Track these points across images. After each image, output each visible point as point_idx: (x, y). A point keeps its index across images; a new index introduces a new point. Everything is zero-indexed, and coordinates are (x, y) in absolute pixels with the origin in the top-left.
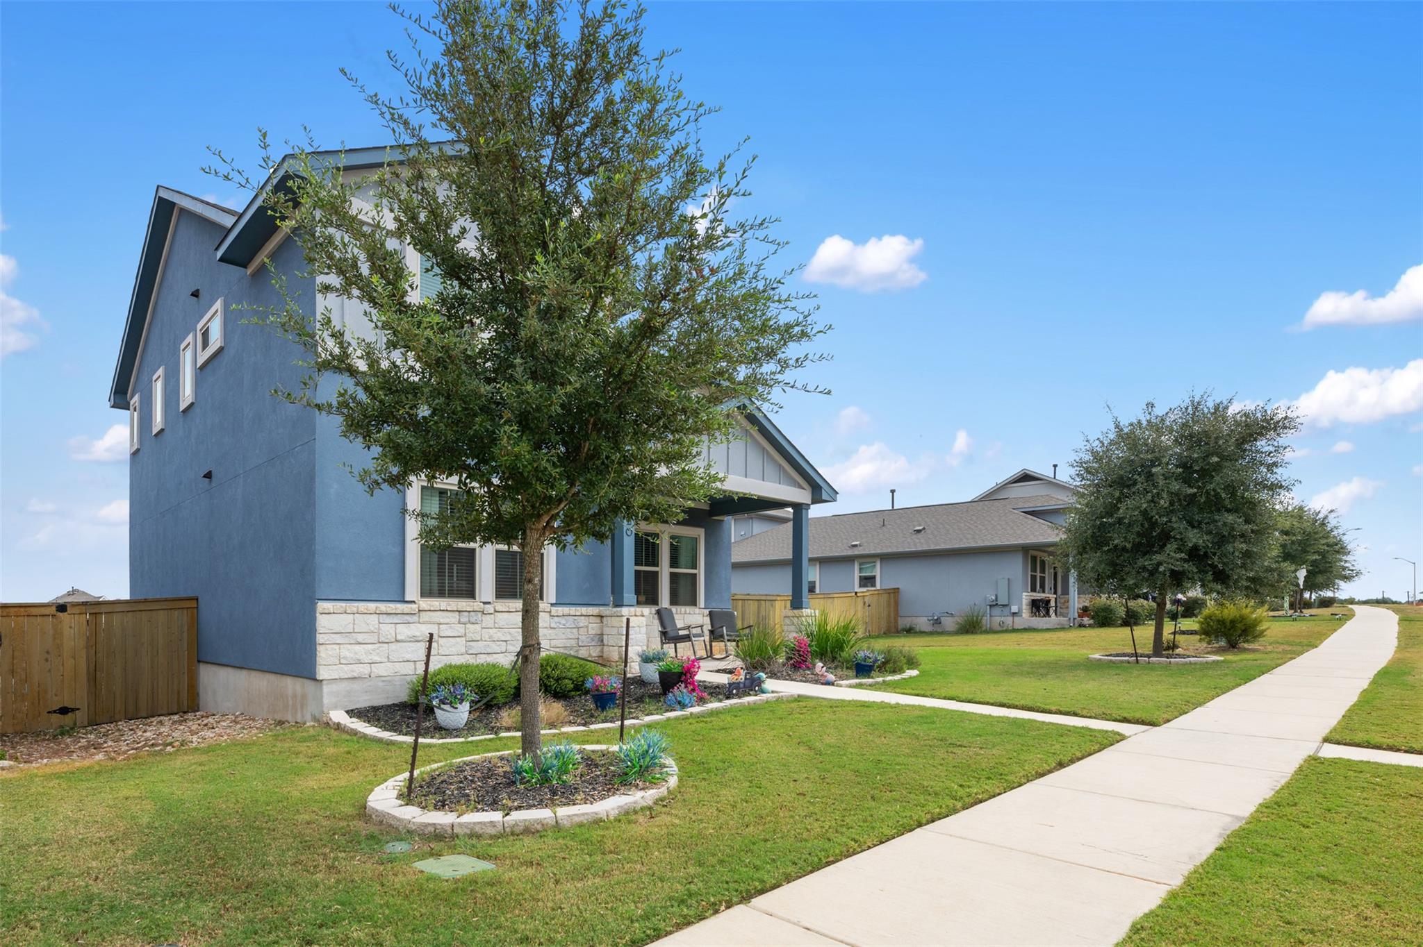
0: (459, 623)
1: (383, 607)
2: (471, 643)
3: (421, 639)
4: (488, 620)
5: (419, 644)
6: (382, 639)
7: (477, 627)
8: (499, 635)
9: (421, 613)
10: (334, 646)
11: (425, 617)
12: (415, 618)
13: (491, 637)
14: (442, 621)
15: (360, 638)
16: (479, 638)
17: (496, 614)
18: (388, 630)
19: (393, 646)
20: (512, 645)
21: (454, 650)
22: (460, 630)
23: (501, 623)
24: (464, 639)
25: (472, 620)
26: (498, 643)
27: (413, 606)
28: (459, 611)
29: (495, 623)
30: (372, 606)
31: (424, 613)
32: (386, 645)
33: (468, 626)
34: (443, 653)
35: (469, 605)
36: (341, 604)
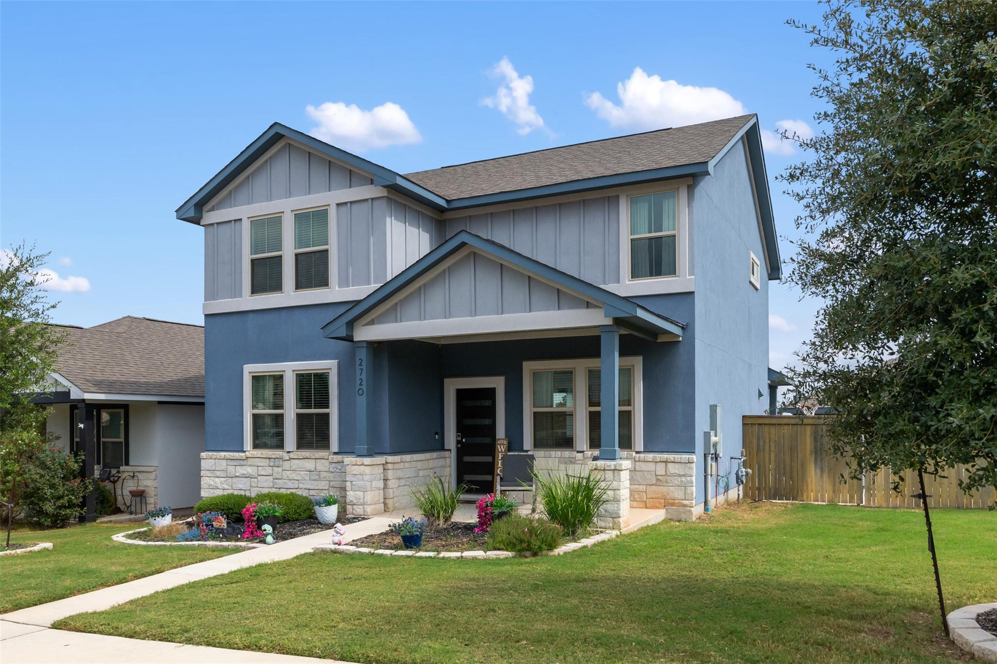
0: (269, 466)
1: (228, 454)
2: (275, 480)
3: (247, 476)
4: (286, 465)
5: (247, 479)
6: (228, 475)
7: (280, 469)
8: (294, 476)
9: (249, 459)
10: (207, 478)
11: (250, 461)
12: (245, 462)
13: (287, 477)
14: (259, 464)
15: (218, 473)
16: (280, 477)
17: (292, 460)
18: (231, 469)
19: (234, 480)
20: (301, 483)
21: (265, 484)
22: (269, 471)
23: (294, 467)
24: (271, 477)
25: (276, 464)
26: (293, 481)
27: (244, 454)
28: (270, 458)
29: (290, 467)
30: (223, 454)
32: (230, 479)
33: (274, 468)
34: (260, 486)
35: (273, 454)
36: (210, 453)
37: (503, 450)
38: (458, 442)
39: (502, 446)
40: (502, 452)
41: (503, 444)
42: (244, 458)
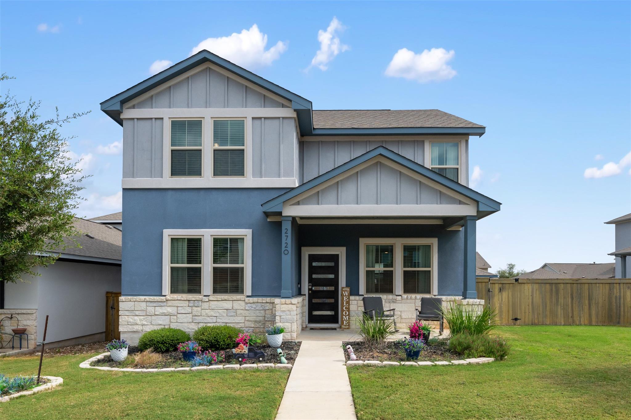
0: (189, 306)
1: (147, 298)
2: (194, 317)
3: (167, 314)
4: (205, 305)
5: (166, 317)
6: (148, 314)
7: (199, 309)
8: (212, 313)
9: (168, 302)
10: (125, 316)
11: (170, 303)
12: (165, 304)
13: (206, 314)
14: (179, 305)
15: (137, 313)
16: (199, 314)
17: (210, 302)
18: (151, 310)
19: (154, 317)
20: (219, 318)
21: (185, 320)
22: (189, 310)
23: (213, 307)
24: (191, 315)
25: (196, 305)
26: (211, 317)
27: (164, 298)
28: (189, 301)
29: (209, 307)
30: (143, 298)
31: (169, 301)
32: (150, 317)
33: (194, 308)
34: (179, 322)
35: (194, 297)
36: (129, 297)
37: (347, 295)
38: (309, 290)
39: (346, 292)
40: (346, 295)
41: (347, 291)
42: (165, 300)
